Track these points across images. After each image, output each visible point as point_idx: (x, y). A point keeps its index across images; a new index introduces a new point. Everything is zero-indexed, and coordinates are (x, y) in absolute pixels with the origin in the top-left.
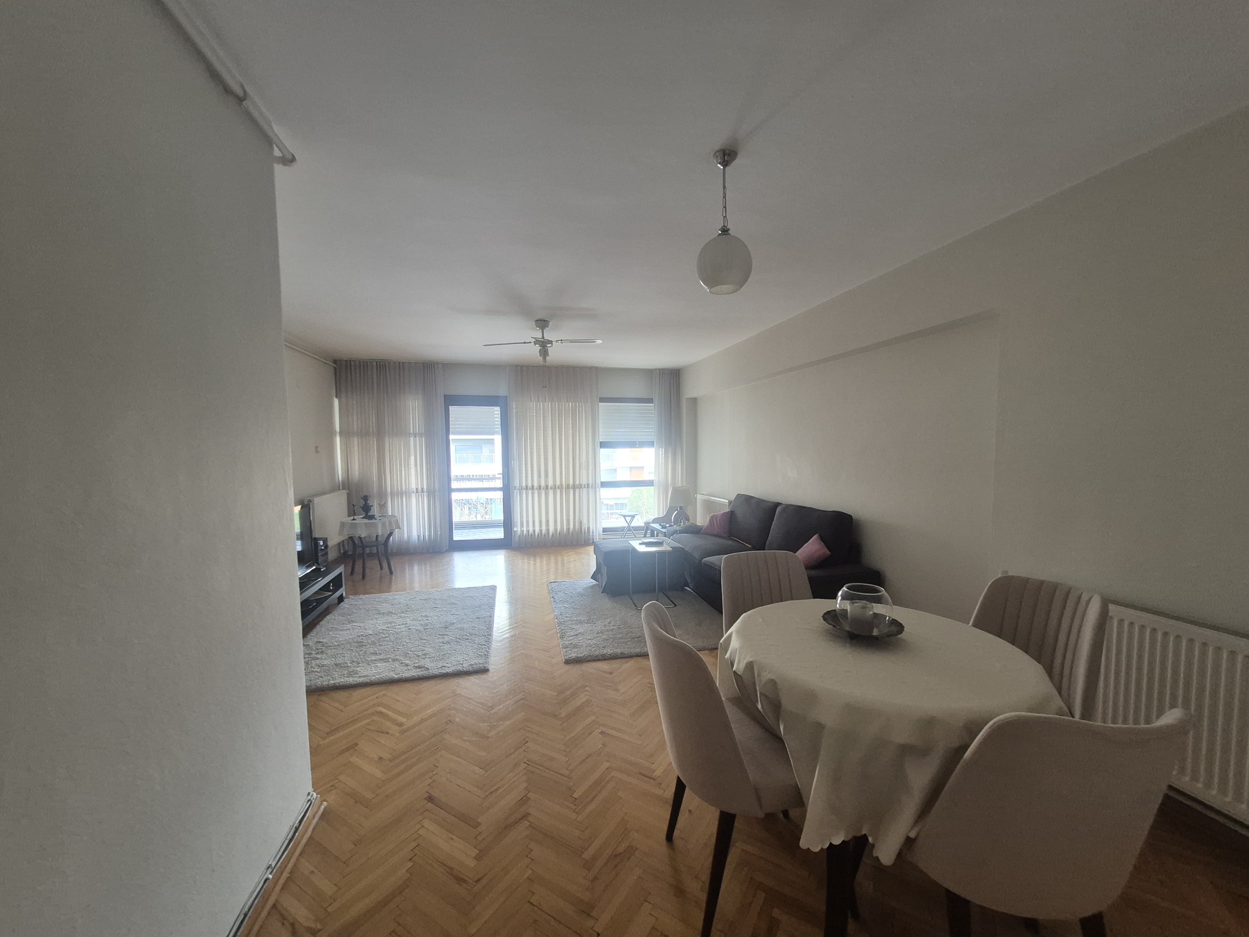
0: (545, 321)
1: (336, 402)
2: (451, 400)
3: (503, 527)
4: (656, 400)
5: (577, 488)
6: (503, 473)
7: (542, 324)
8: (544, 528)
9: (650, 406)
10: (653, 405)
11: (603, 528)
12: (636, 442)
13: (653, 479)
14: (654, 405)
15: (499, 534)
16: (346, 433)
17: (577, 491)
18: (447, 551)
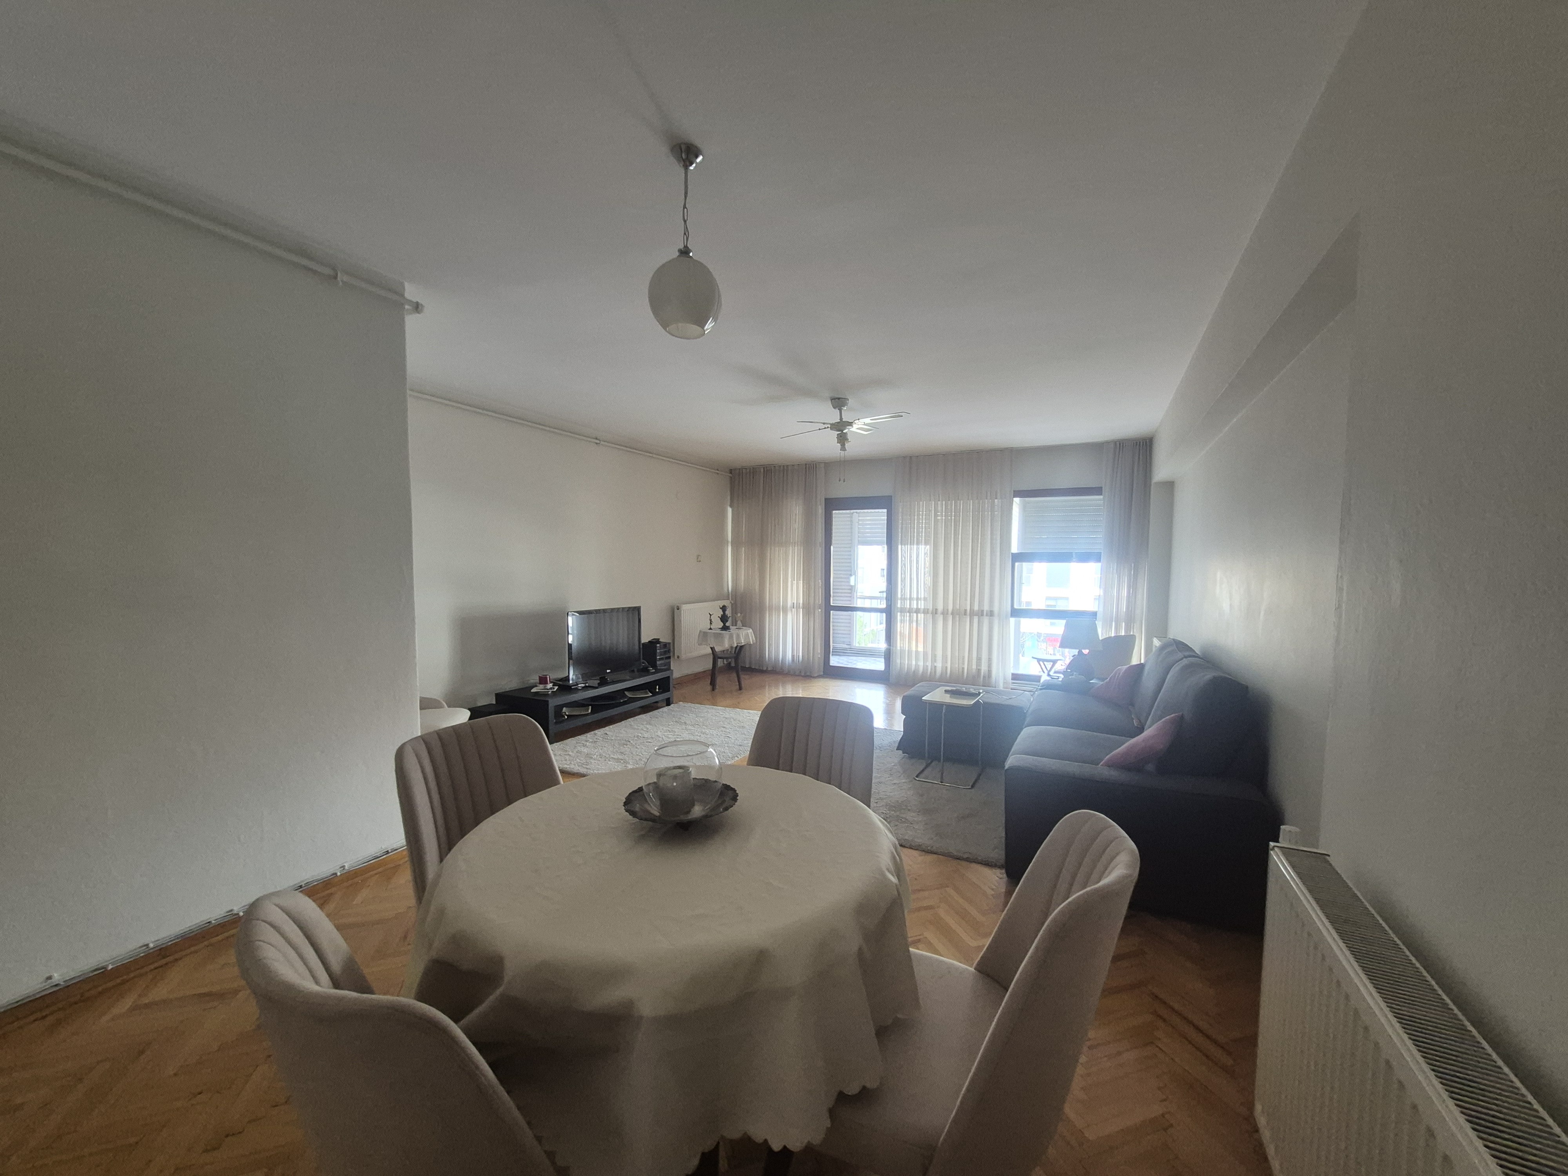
0: (839, 399)
1: (730, 510)
2: (832, 504)
3: (883, 657)
4: (1106, 490)
5: (976, 615)
6: (887, 590)
7: (838, 402)
8: (929, 664)
9: (1097, 500)
10: (1101, 497)
11: (1013, 674)
12: (1072, 553)
13: (1097, 610)
14: (1103, 498)
15: (878, 665)
16: (736, 544)
17: (974, 620)
18: (819, 677)
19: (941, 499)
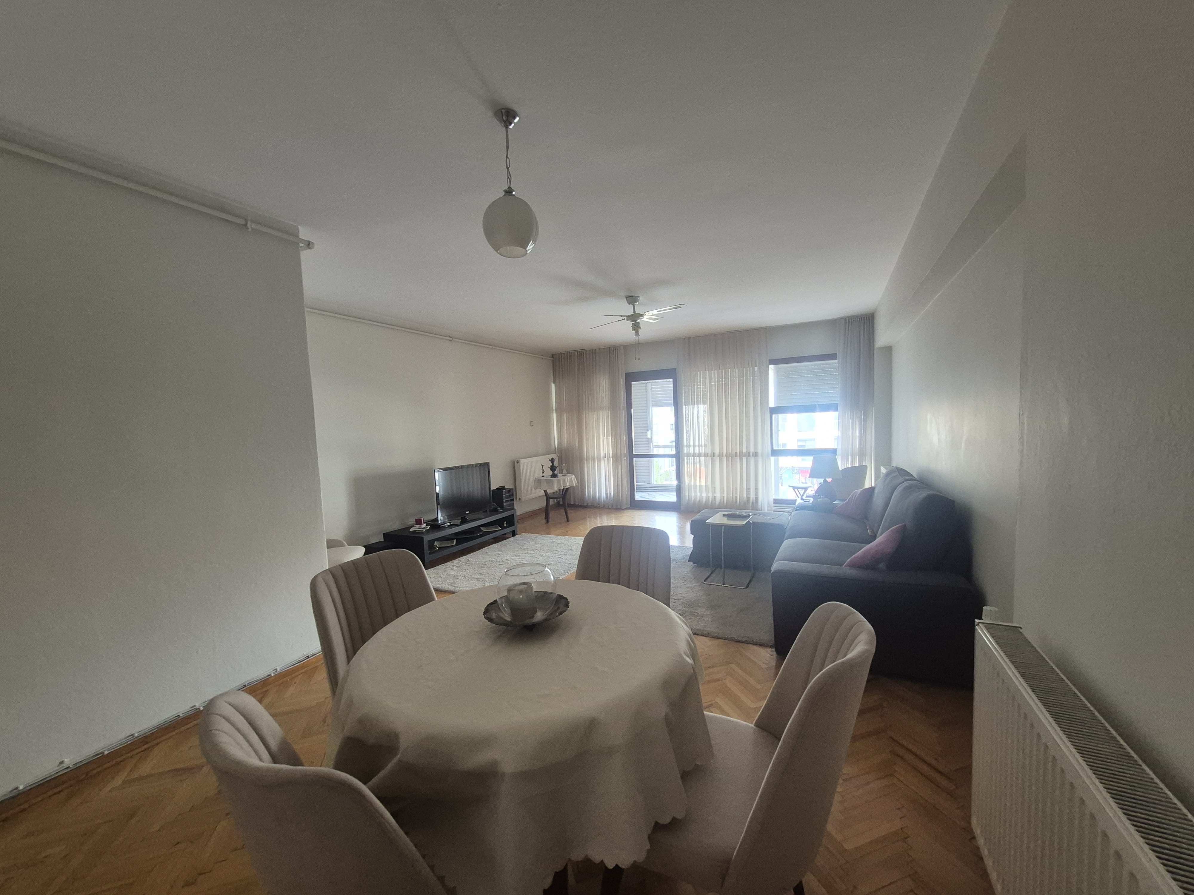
0: (632, 296)
1: (553, 386)
2: (631, 377)
3: (675, 491)
4: (840, 355)
5: (744, 456)
6: (675, 441)
7: (632, 299)
8: (710, 495)
9: (833, 363)
10: (836, 361)
11: (774, 500)
12: (816, 405)
13: (836, 447)
14: (838, 362)
15: (672, 498)
16: (559, 410)
17: (743, 459)
18: (627, 509)
19: (713, 370)
